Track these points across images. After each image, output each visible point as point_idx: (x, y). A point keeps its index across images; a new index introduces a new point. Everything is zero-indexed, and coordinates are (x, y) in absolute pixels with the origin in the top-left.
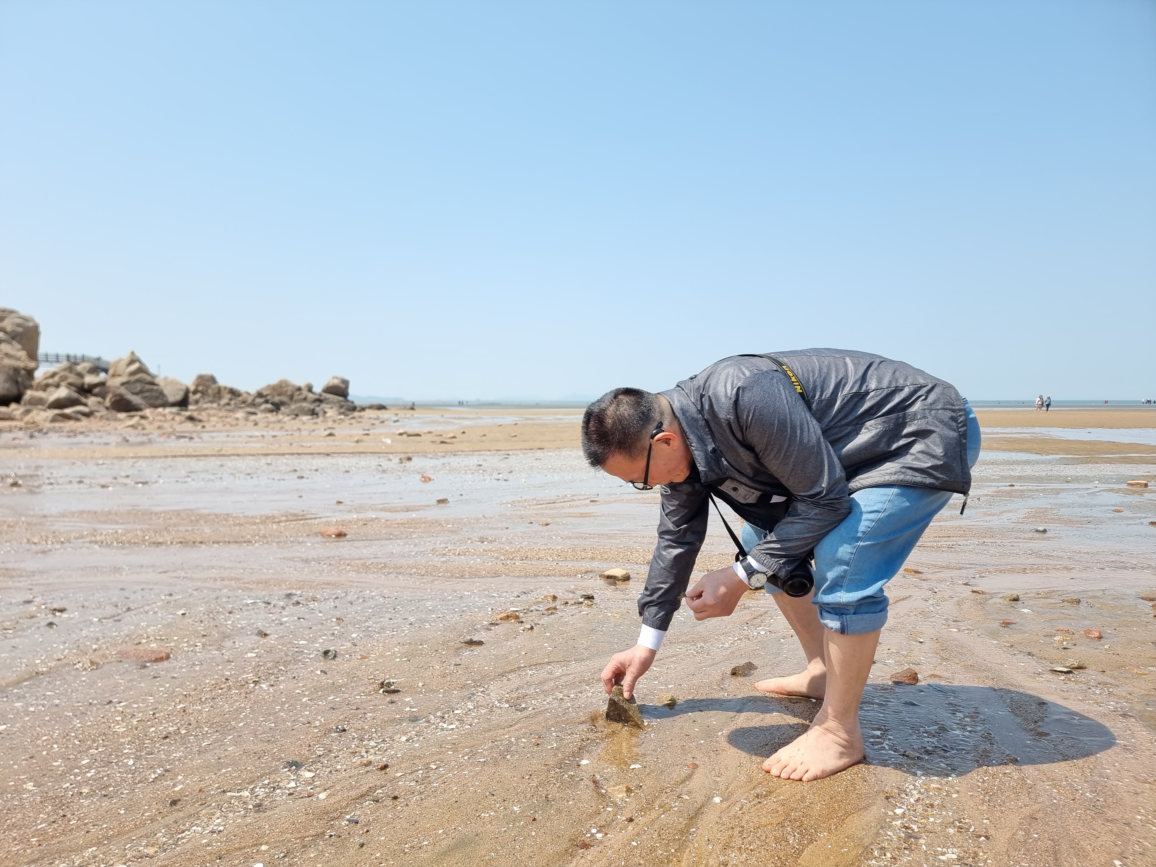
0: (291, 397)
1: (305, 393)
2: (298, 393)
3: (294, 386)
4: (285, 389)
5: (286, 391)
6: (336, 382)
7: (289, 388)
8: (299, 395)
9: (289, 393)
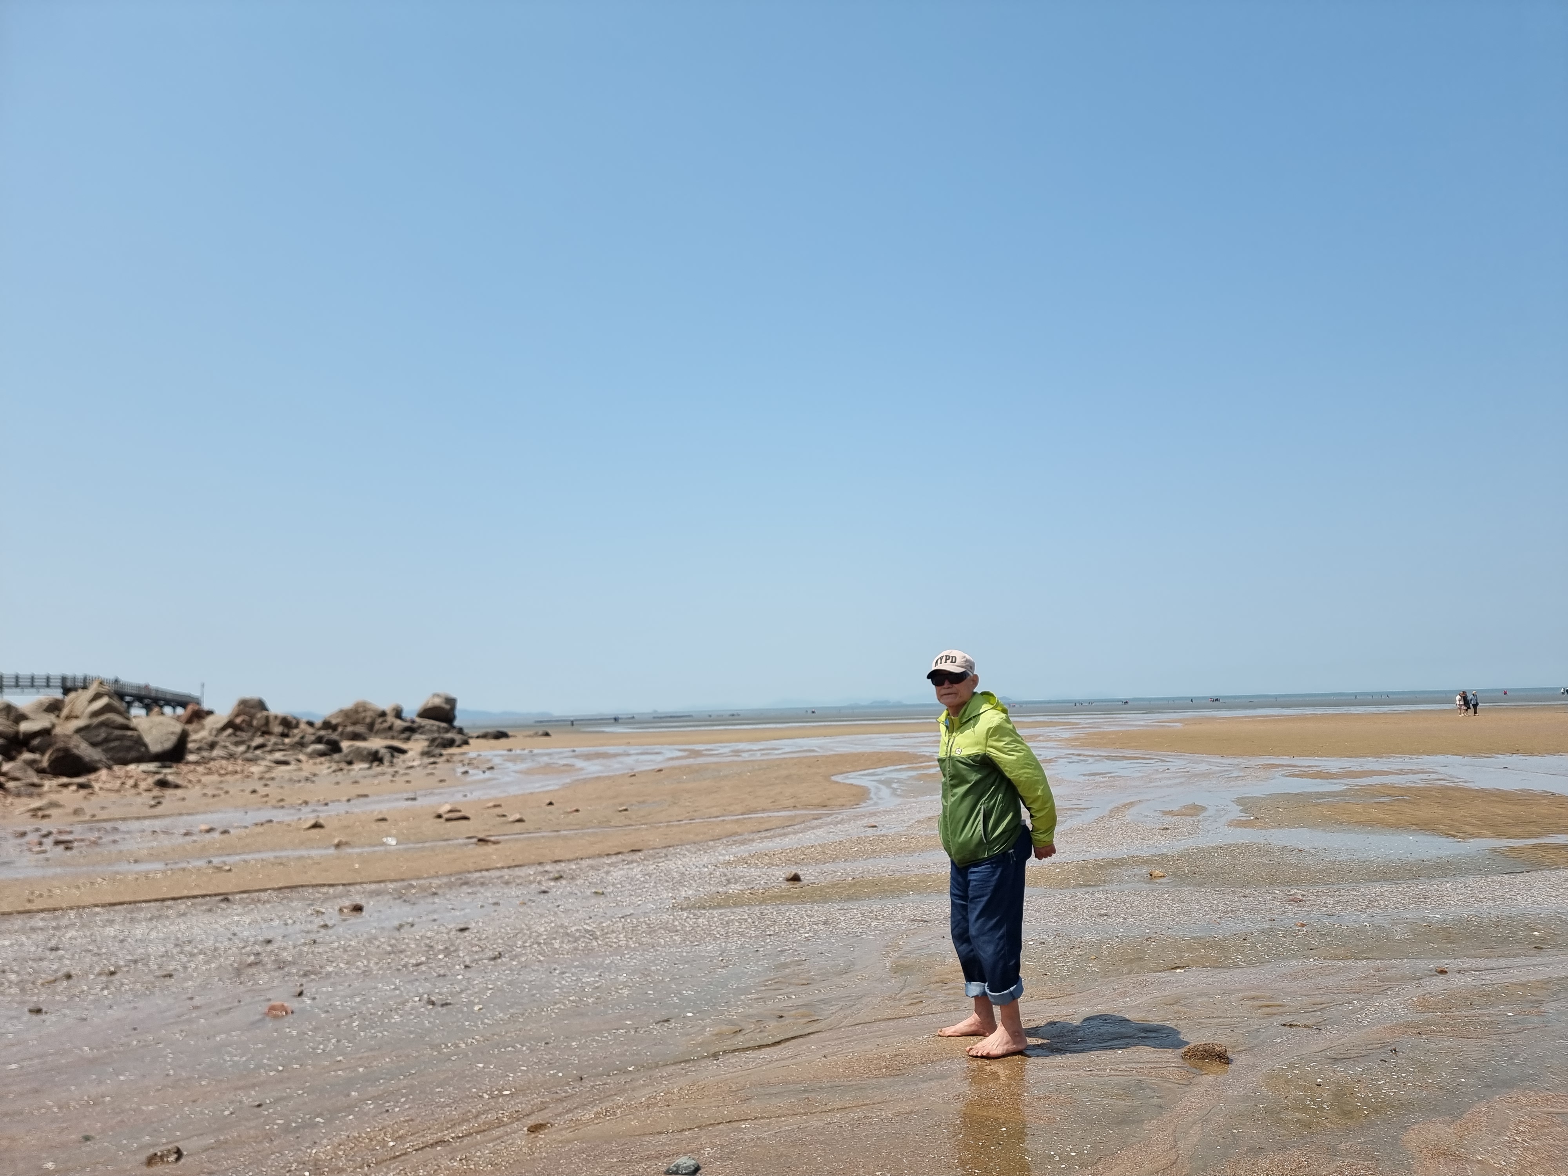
0: (371, 727)
1: (390, 719)
2: (380, 720)
3: (375, 711)
4: (363, 714)
5: (364, 718)
6: (438, 701)
7: (369, 714)
8: (381, 723)
9: (368, 720)
